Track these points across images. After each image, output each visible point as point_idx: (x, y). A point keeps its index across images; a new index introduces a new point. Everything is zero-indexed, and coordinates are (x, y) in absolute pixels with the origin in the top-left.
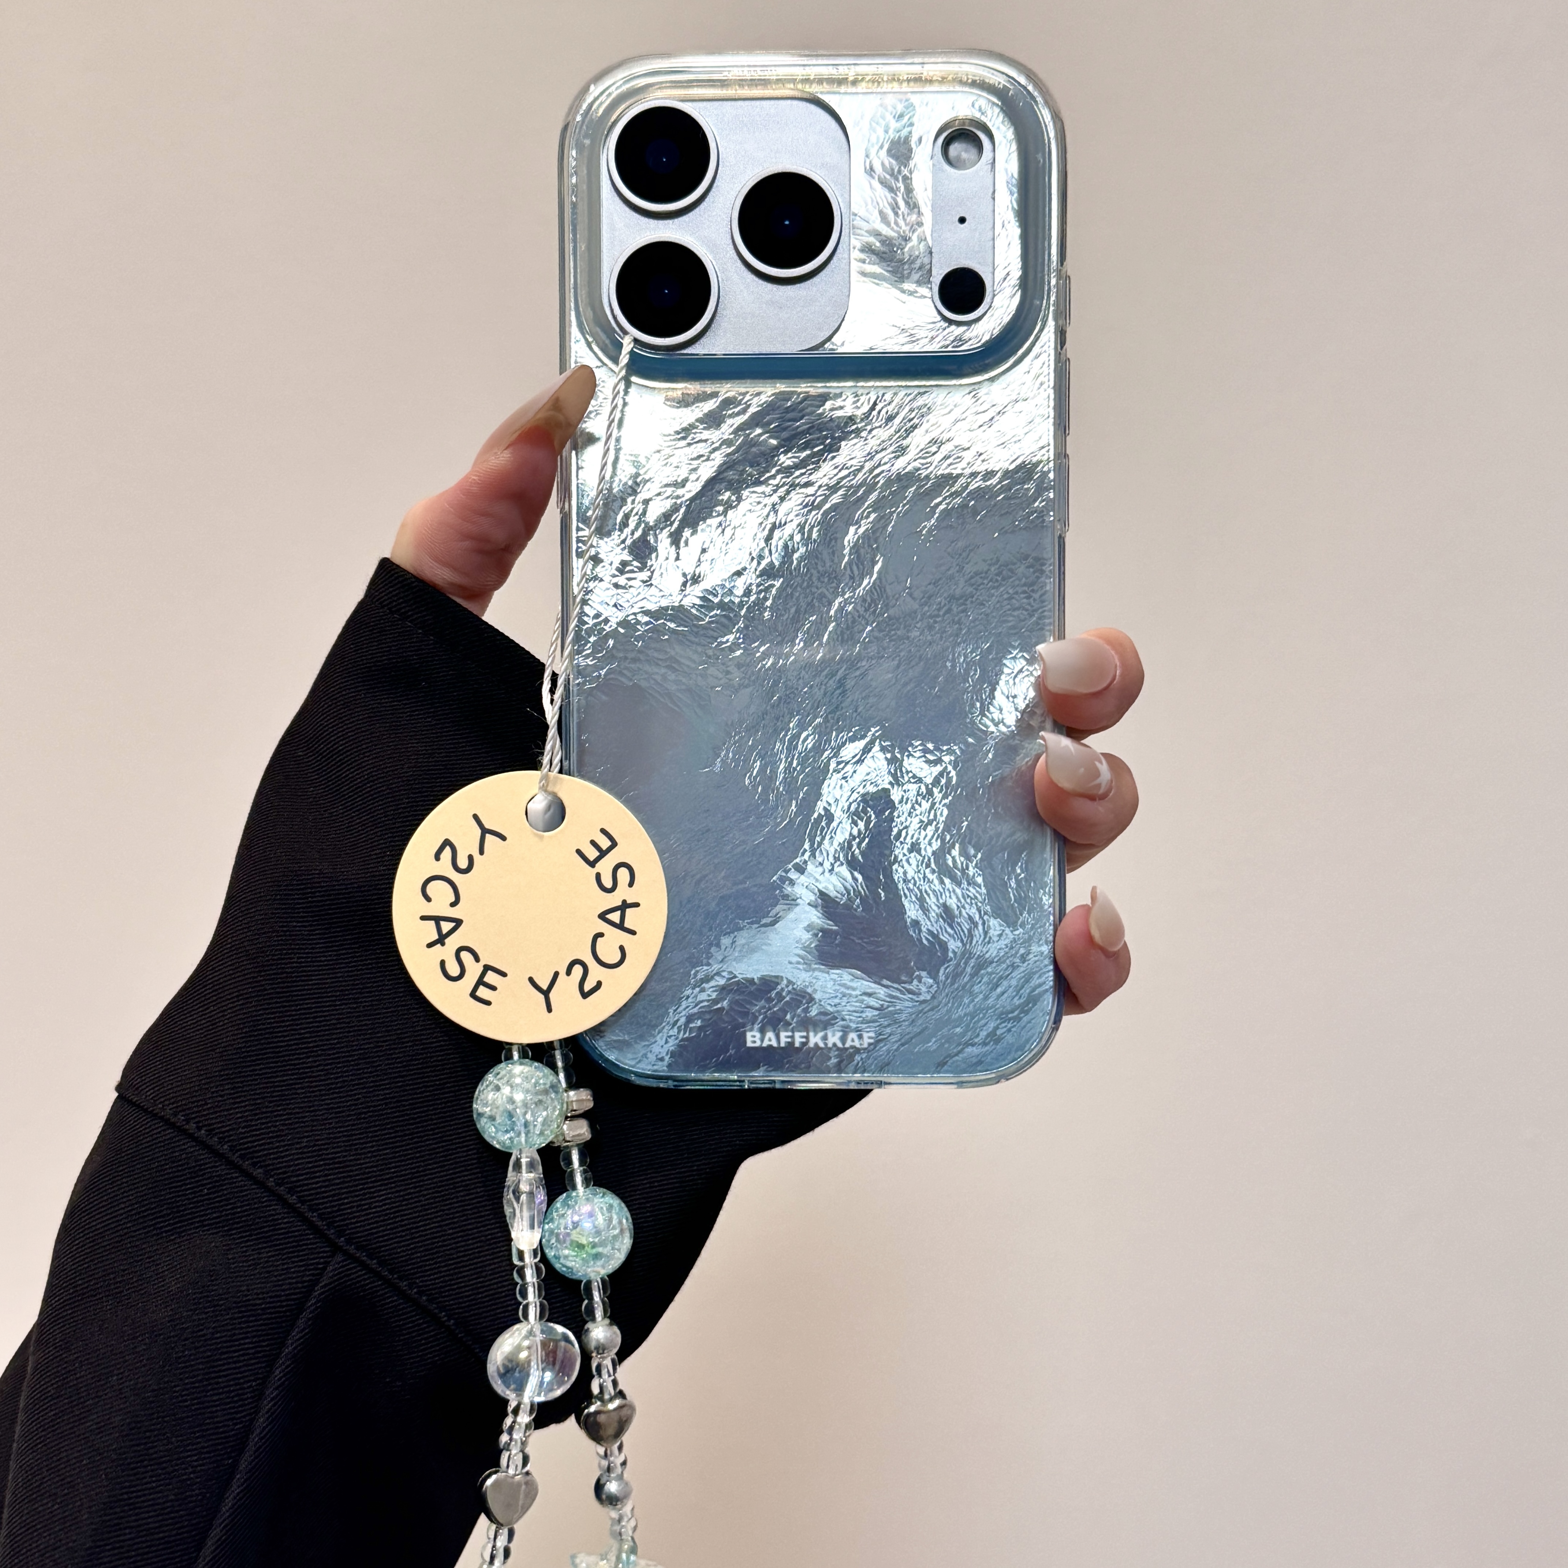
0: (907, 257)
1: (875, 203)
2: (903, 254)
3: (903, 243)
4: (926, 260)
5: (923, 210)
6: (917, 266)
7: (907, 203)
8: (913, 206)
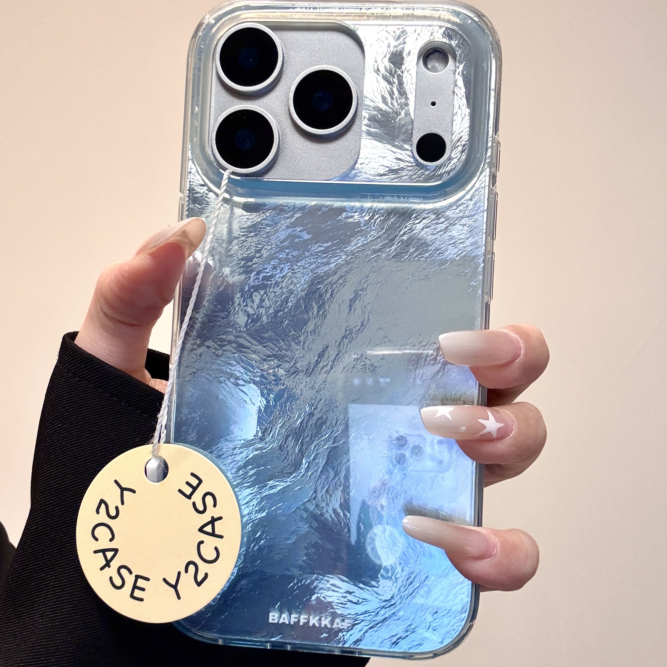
0: (397, 124)
1: (379, 91)
2: (395, 123)
3: (395, 116)
4: (410, 127)
5: (409, 96)
6: (403, 130)
7: (399, 92)
8: (403, 93)
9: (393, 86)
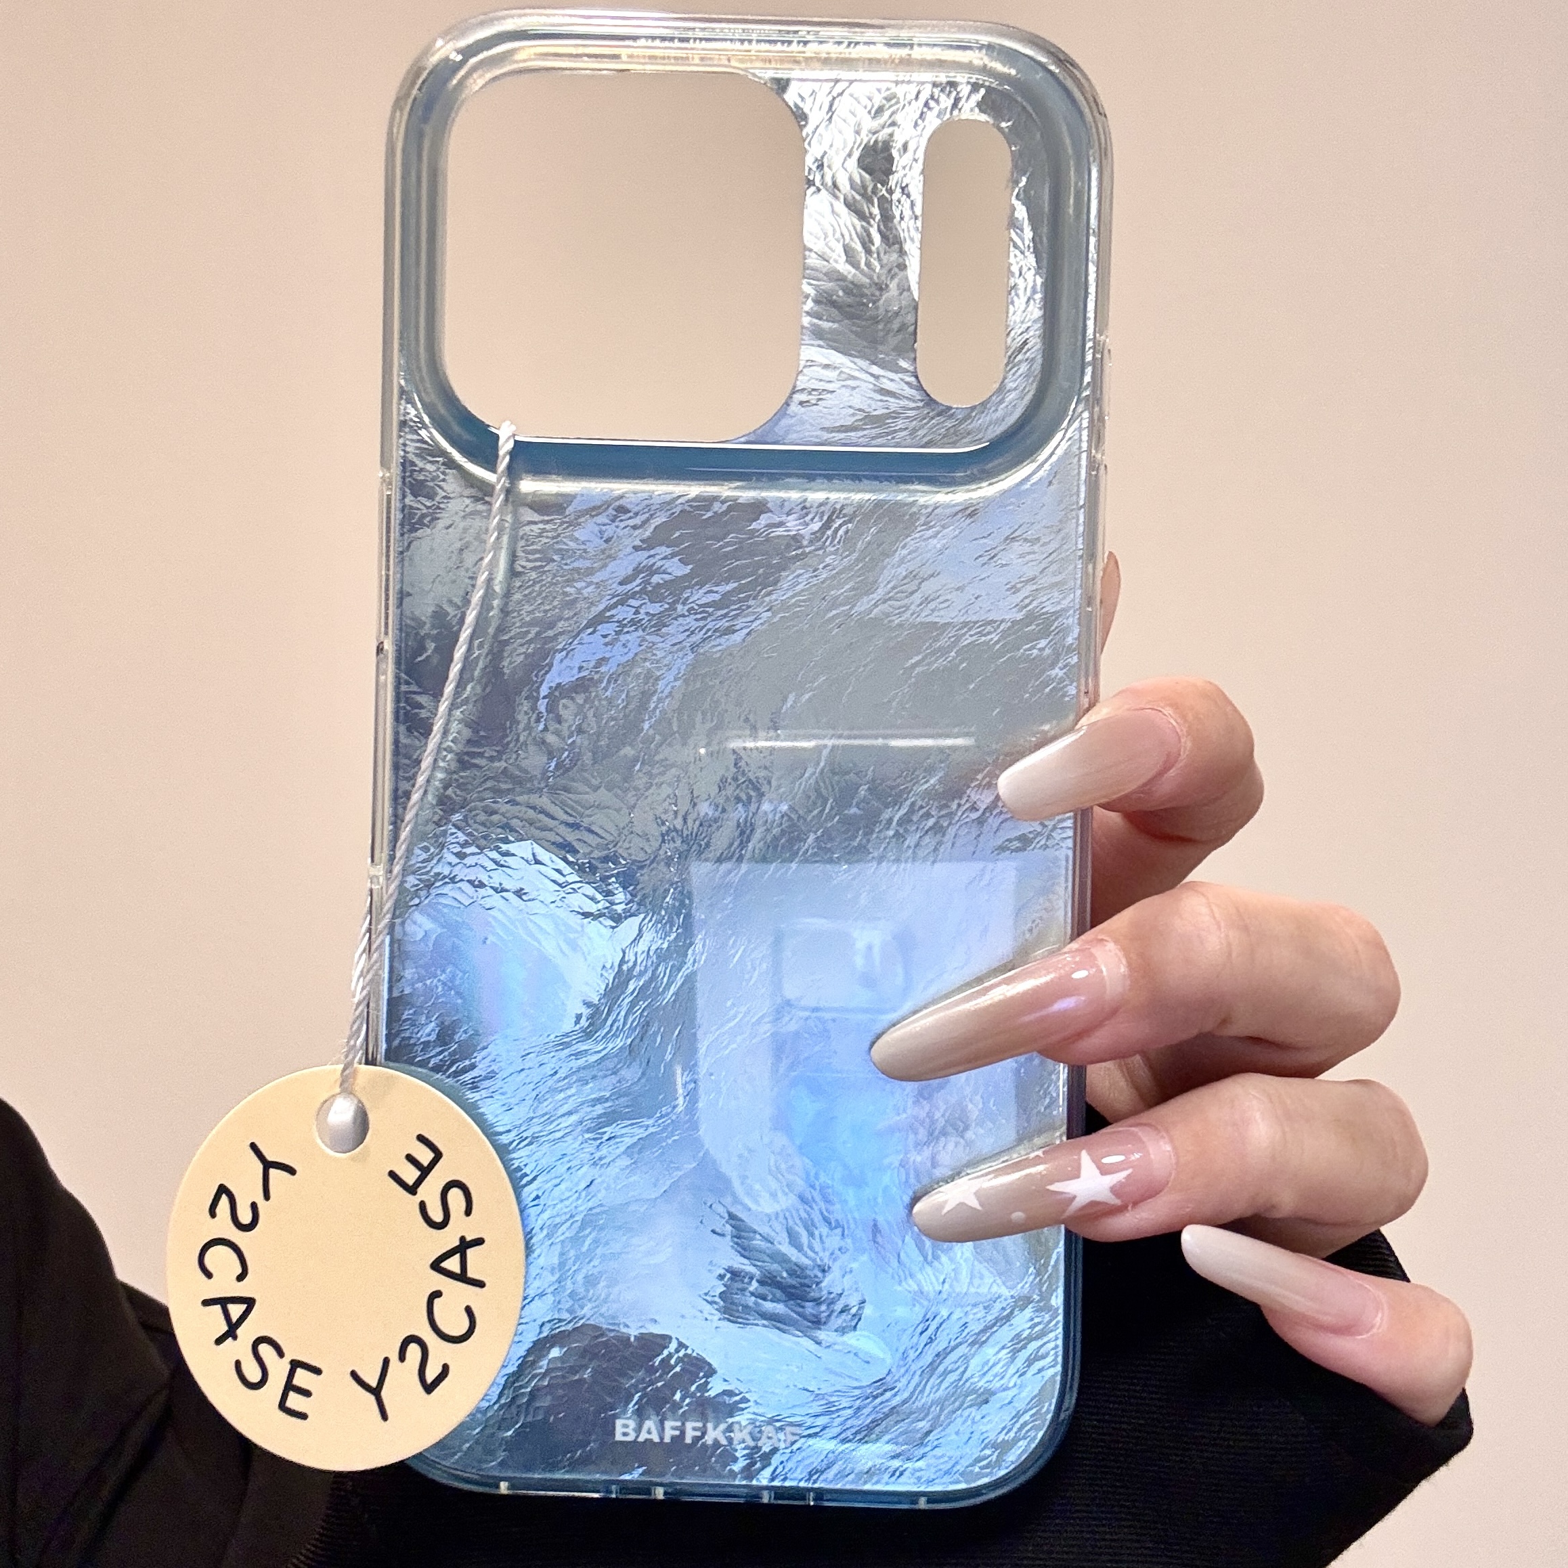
0: (881, 311)
1: (838, 235)
2: (877, 308)
3: (877, 293)
4: (910, 318)
5: (907, 246)
6: (896, 325)
7: (884, 237)
8: (892, 240)
9: (869, 223)
